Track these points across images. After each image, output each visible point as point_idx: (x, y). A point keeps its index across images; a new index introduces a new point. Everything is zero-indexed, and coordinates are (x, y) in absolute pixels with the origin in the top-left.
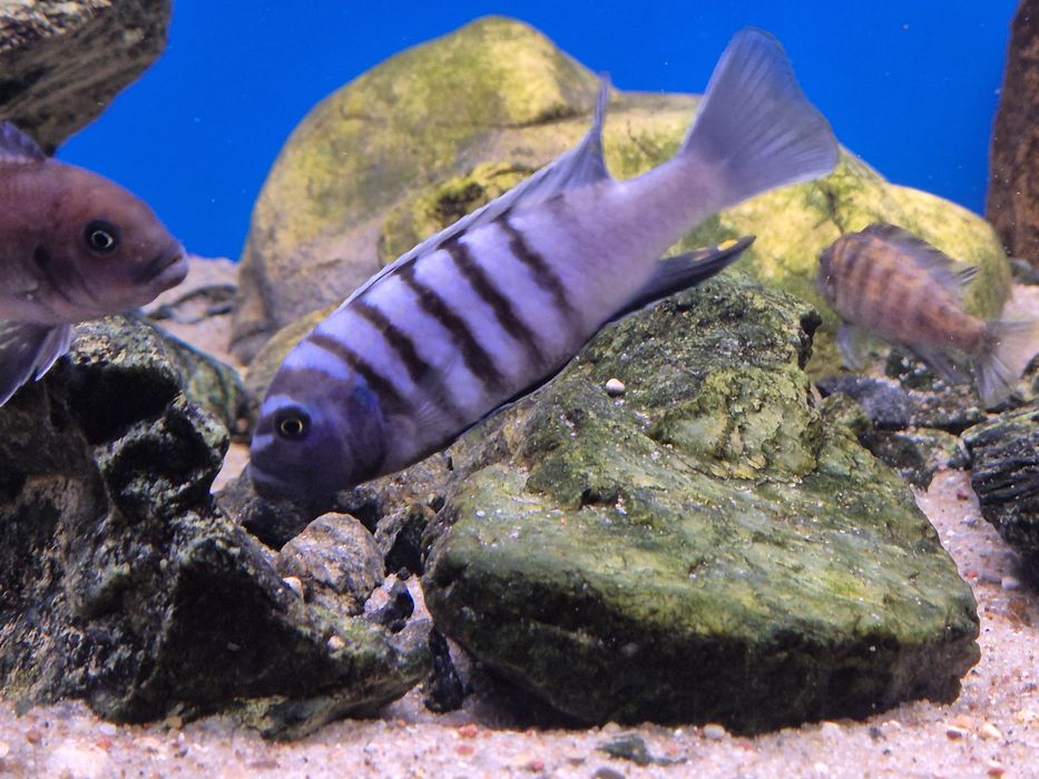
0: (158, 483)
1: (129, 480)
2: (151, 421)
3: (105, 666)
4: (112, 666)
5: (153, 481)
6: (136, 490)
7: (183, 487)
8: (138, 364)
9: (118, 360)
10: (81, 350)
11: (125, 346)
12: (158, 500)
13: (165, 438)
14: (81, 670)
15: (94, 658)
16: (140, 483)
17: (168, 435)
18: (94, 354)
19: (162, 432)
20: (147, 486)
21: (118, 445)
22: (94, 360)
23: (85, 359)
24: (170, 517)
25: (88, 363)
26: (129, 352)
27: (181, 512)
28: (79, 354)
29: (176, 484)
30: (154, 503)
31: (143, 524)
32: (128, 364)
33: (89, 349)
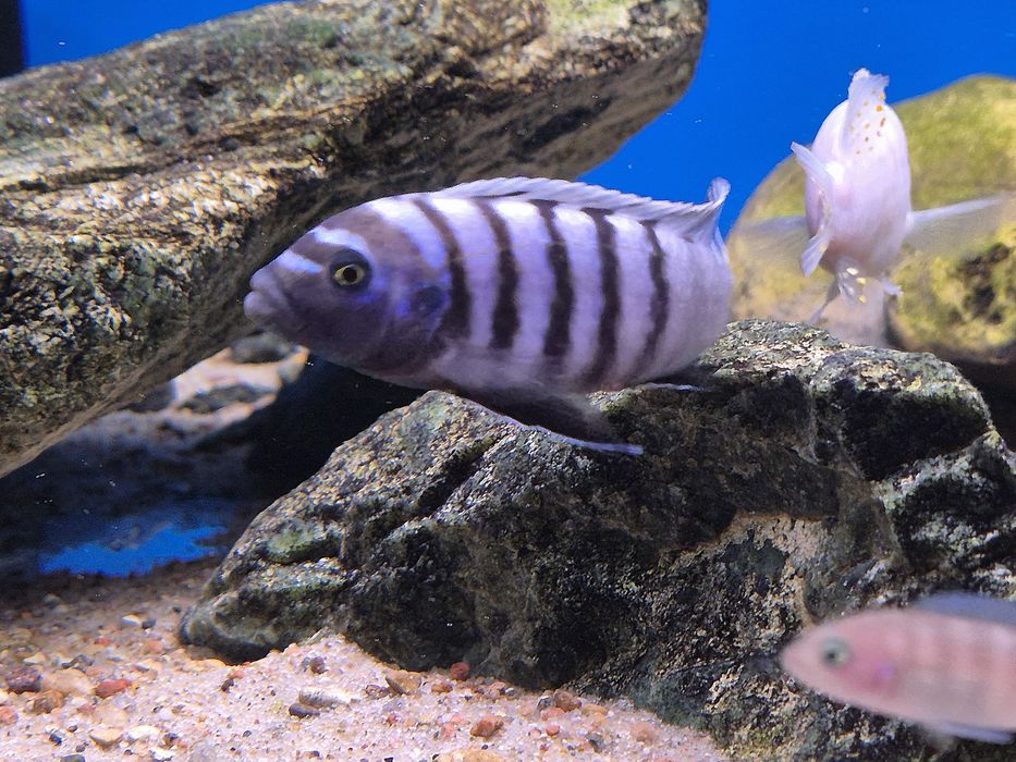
0: (960, 528)
1: (922, 523)
2: (951, 459)
3: (883, 734)
4: (892, 734)
5: (952, 526)
6: (932, 535)
7: (990, 536)
8: (941, 393)
9: (914, 387)
10: (865, 374)
11: (919, 373)
12: (960, 548)
13: (970, 478)
14: (851, 735)
15: (867, 723)
16: (935, 528)
17: (975, 475)
18: (883, 380)
19: (967, 471)
20: (945, 531)
21: (908, 484)
22: (883, 386)
23: (872, 385)
24: (974, 569)
25: (875, 390)
26: (925, 380)
27: (987, 564)
28: (864, 378)
29: (982, 532)
30: (954, 551)
31: (934, 574)
32: (927, 392)
33: (876, 373)
